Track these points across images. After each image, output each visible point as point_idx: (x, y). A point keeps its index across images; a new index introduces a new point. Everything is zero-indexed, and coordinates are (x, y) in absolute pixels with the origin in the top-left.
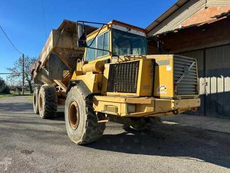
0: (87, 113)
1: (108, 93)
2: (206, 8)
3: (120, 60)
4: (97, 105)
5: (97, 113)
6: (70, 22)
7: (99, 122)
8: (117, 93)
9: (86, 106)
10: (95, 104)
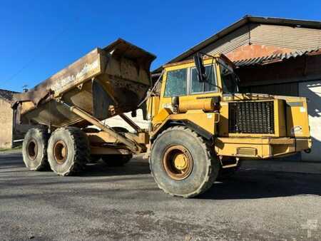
0: (209, 158)
1: (230, 135)
2: (250, 44)
3: (236, 98)
4: (222, 148)
5: (221, 158)
6: (125, 42)
7: (224, 167)
8: (242, 135)
9: (207, 150)
10: (219, 147)
